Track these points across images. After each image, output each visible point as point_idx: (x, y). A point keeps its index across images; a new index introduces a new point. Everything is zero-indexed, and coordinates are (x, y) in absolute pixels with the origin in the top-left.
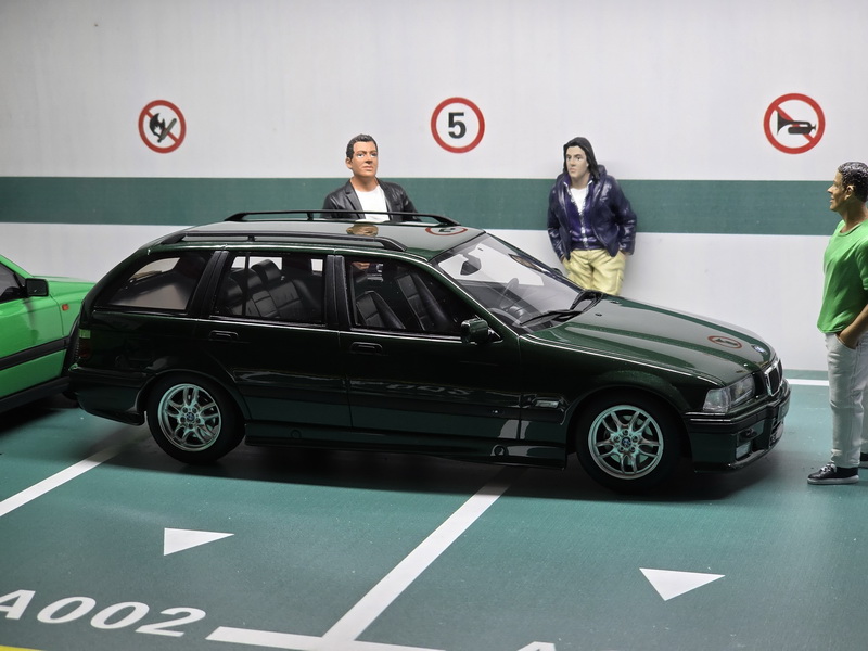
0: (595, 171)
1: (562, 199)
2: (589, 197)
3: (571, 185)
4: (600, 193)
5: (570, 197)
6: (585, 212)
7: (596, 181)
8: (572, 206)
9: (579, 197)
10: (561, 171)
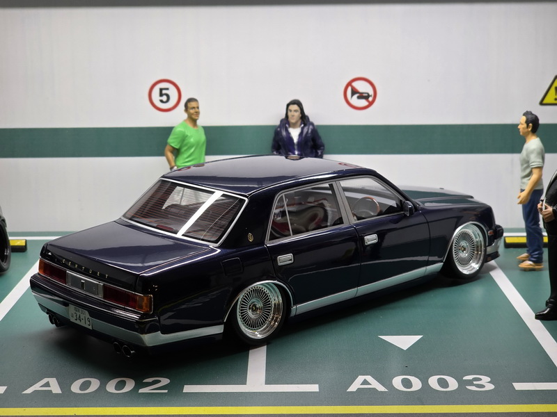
0: (304, 119)
1: (284, 133)
2: (301, 134)
3: (290, 126)
4: (308, 132)
5: (288, 133)
6: (298, 142)
7: (305, 125)
8: (291, 139)
9: (295, 133)
10: (284, 116)
